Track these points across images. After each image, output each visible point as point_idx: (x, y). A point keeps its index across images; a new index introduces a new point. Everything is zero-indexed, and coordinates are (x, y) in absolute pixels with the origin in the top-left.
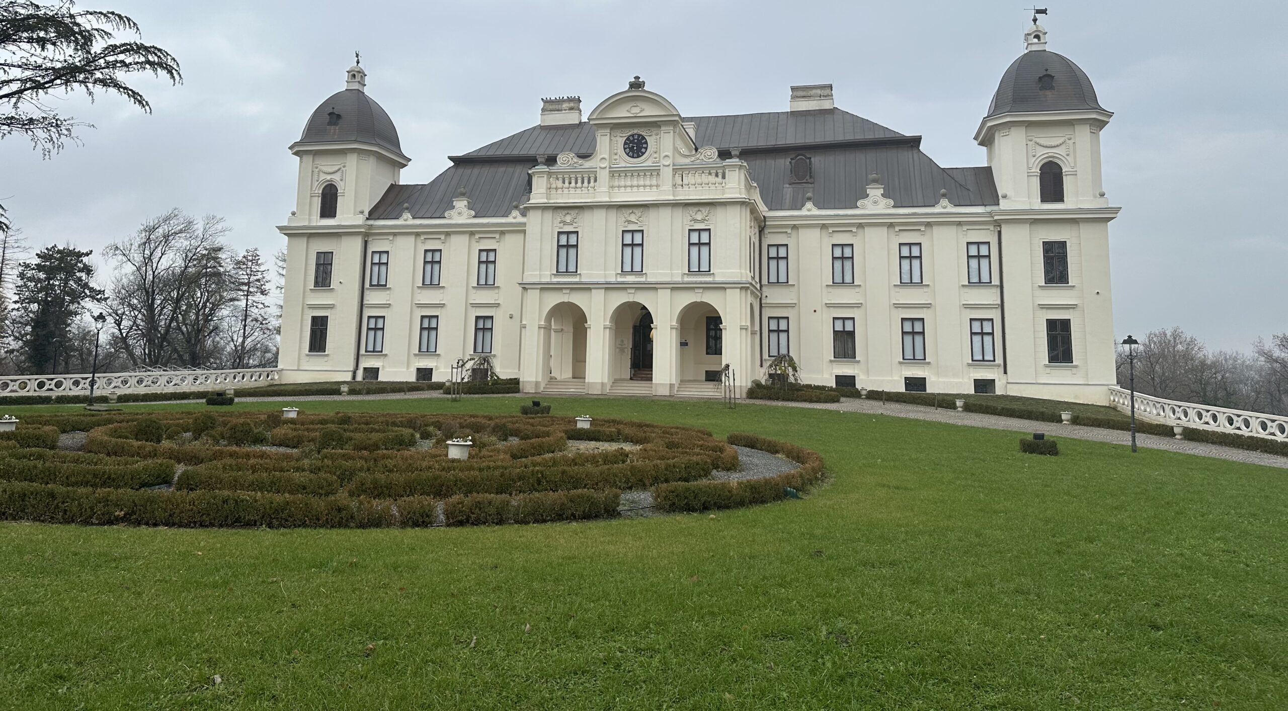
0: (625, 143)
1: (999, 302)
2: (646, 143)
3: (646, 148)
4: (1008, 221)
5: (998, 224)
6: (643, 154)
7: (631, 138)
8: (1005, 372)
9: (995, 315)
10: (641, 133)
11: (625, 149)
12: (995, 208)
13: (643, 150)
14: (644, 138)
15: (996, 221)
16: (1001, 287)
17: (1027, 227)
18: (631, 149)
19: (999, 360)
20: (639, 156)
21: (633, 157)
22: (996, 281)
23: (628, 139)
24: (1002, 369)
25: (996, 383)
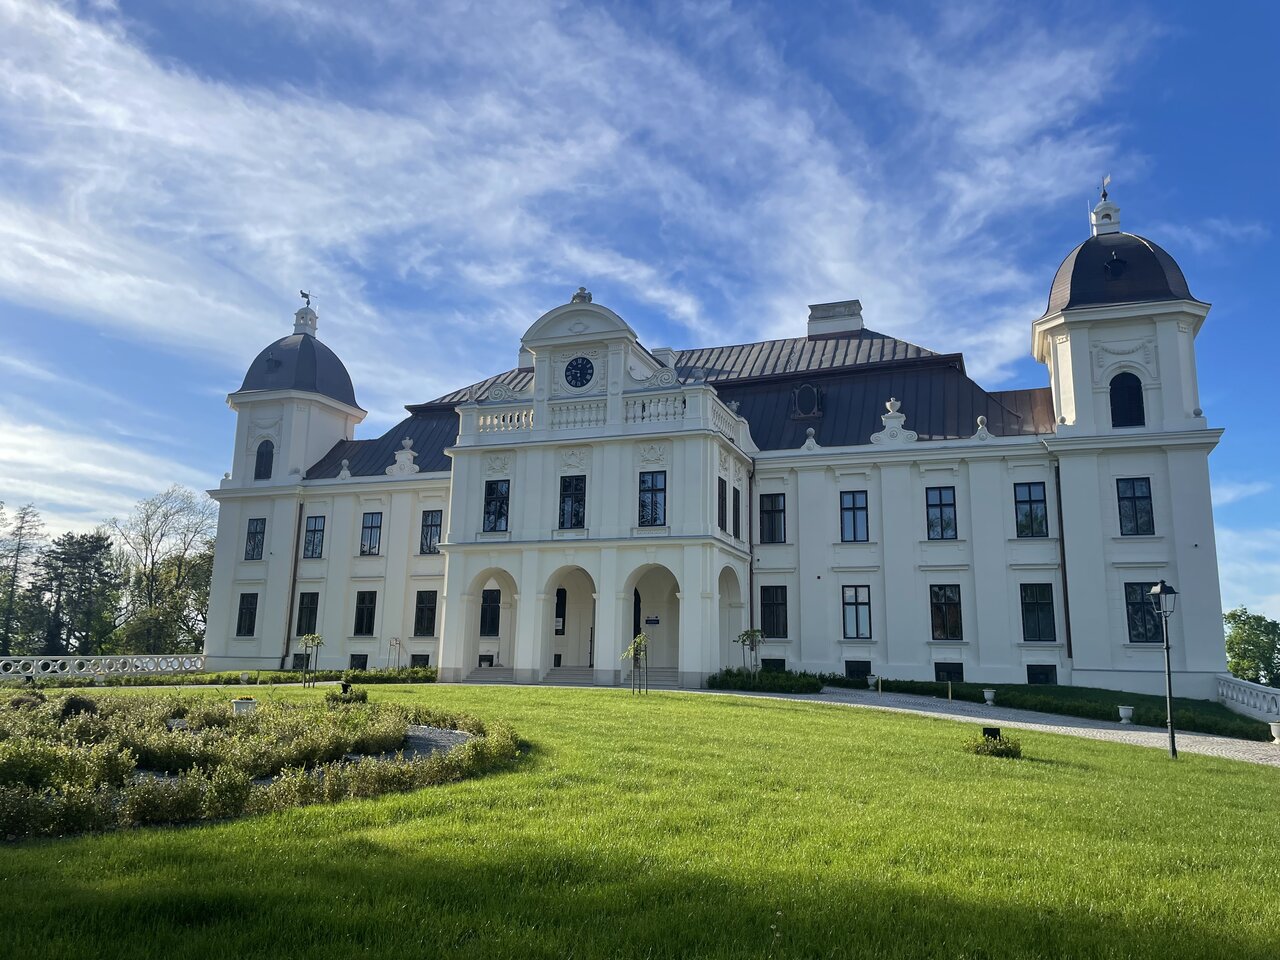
0: (567, 370)
1: (1059, 561)
2: (592, 368)
3: (592, 374)
4: (1066, 453)
5: (1054, 457)
6: (588, 381)
7: (575, 363)
8: (1070, 655)
9: (1054, 578)
10: (585, 356)
11: (567, 376)
12: (1048, 438)
13: (588, 377)
14: (589, 362)
15: (1051, 453)
16: (1061, 540)
17: (1094, 459)
18: (574, 377)
19: (1061, 639)
20: (583, 385)
21: (576, 386)
22: (1054, 531)
23: (570, 364)
24: (1066, 650)
25: (1057, 668)
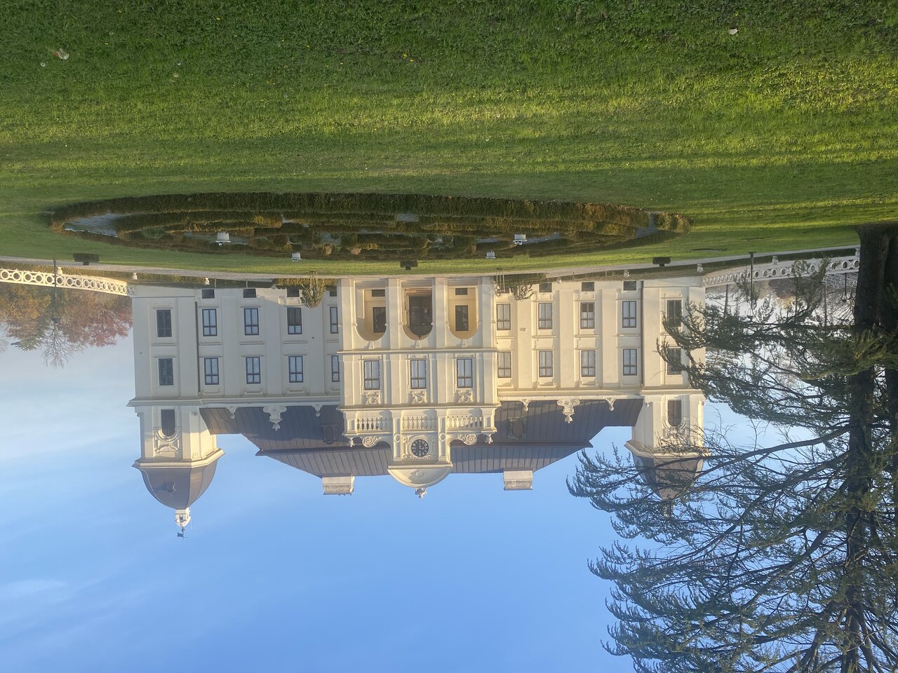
0: (426, 449)
1: (200, 347)
2: (413, 450)
4: (194, 398)
5: (200, 396)
6: (414, 442)
8: (196, 303)
9: (202, 339)
10: (418, 457)
12: (202, 406)
13: (414, 445)
14: (415, 454)
15: (201, 399)
16: (198, 357)
17: (182, 395)
18: (423, 446)
19: (200, 311)
21: (419, 440)
22: (202, 360)
23: (425, 452)
24: (198, 305)
25: (201, 297)
